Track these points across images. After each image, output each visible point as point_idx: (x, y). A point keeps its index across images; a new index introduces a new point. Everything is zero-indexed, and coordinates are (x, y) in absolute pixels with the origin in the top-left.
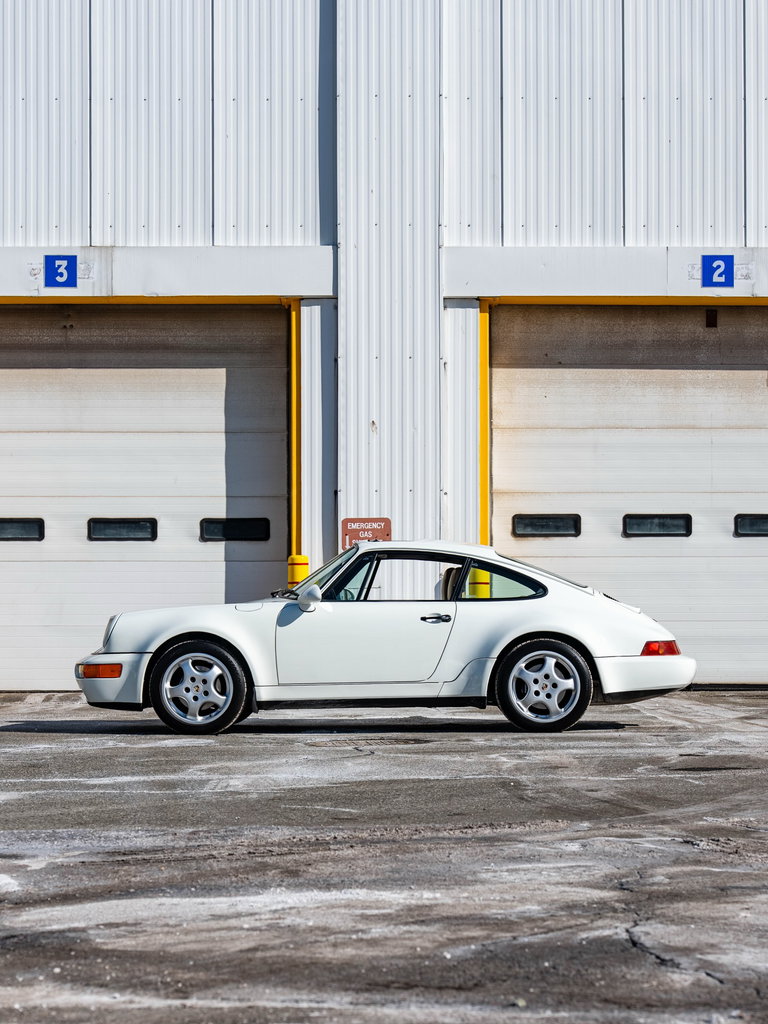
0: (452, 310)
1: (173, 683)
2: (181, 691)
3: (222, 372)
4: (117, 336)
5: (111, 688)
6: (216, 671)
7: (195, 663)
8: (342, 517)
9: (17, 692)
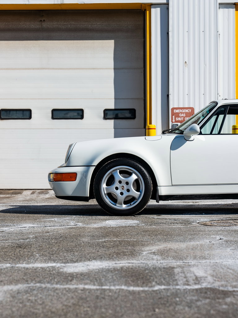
0: (222, 9)
1: (108, 185)
2: (112, 189)
3: (113, 41)
4: (65, 25)
5: (70, 187)
6: (134, 177)
7: (121, 172)
8: (171, 107)
9: (19, 190)
